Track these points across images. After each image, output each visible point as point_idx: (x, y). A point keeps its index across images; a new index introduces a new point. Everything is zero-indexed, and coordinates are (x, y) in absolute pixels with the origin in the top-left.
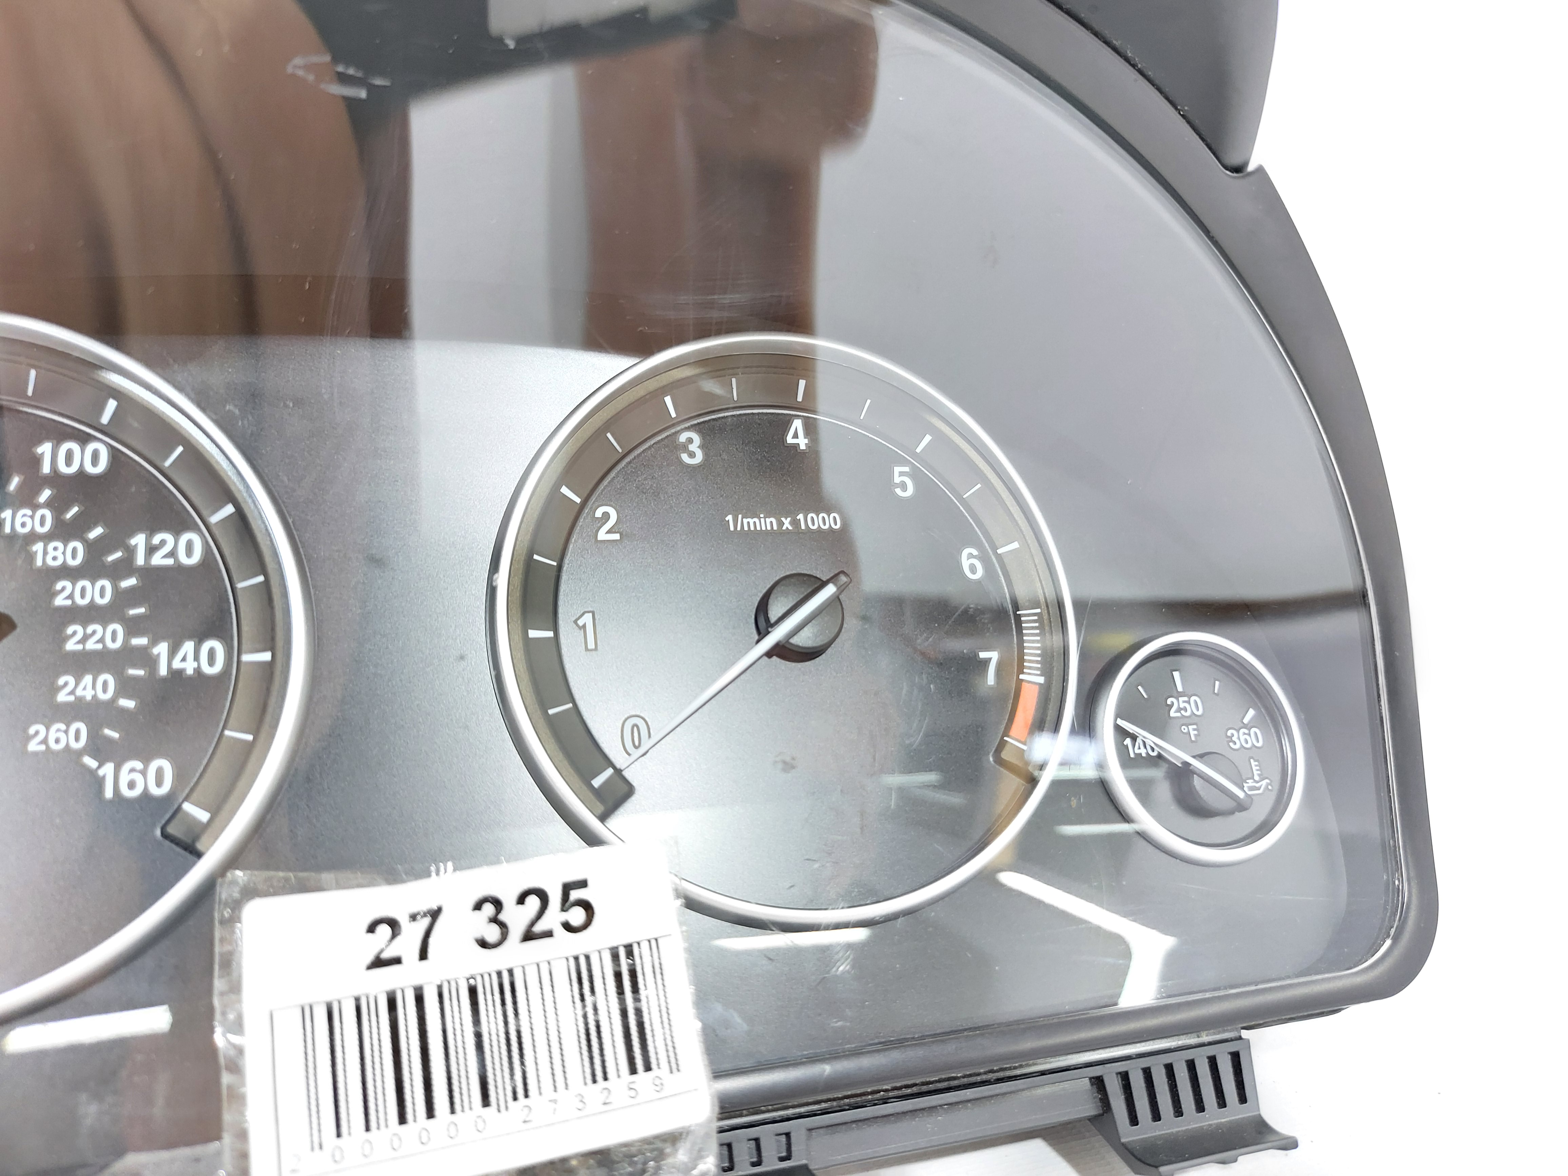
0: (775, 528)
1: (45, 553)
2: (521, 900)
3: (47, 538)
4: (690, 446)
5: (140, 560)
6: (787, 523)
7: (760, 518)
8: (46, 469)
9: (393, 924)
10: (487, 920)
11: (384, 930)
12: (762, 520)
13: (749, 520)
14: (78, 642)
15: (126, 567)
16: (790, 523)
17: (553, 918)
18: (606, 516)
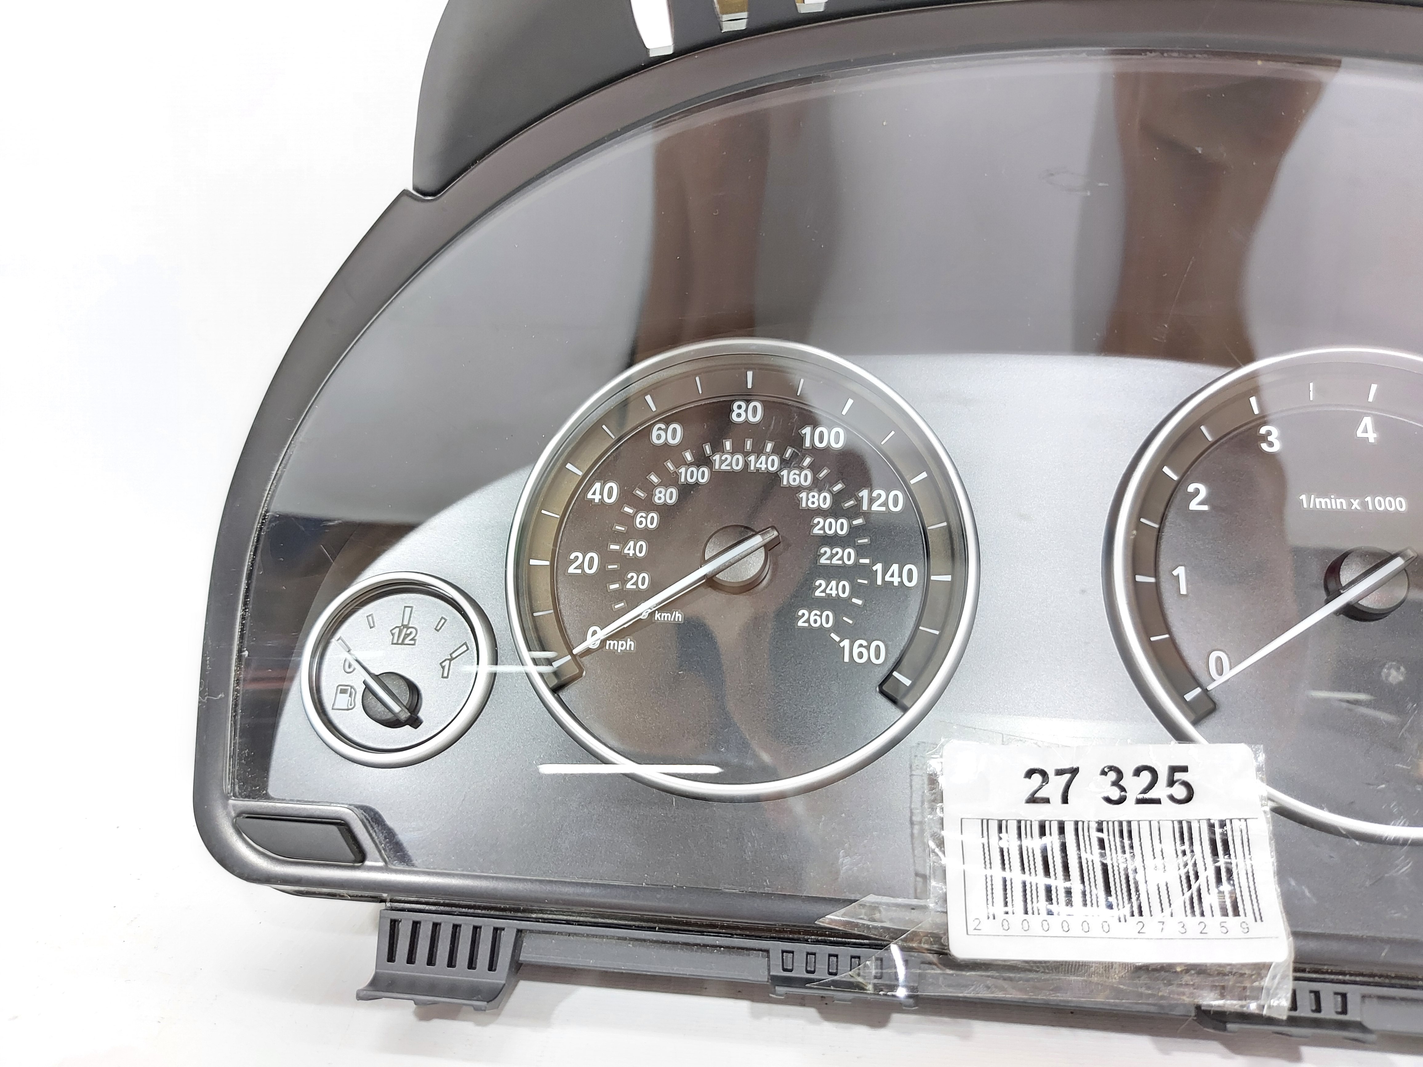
0: (1345, 507)
1: (808, 499)
2: (1137, 772)
3: (809, 489)
4: (1269, 437)
5: (865, 507)
6: (1356, 504)
7: (1331, 499)
8: (808, 444)
9: (1044, 774)
10: (1110, 783)
11: (1037, 778)
12: (1333, 500)
13: (1321, 499)
14: (827, 559)
15: (855, 512)
16: (1358, 504)
17: (1160, 791)
18: (1197, 492)
